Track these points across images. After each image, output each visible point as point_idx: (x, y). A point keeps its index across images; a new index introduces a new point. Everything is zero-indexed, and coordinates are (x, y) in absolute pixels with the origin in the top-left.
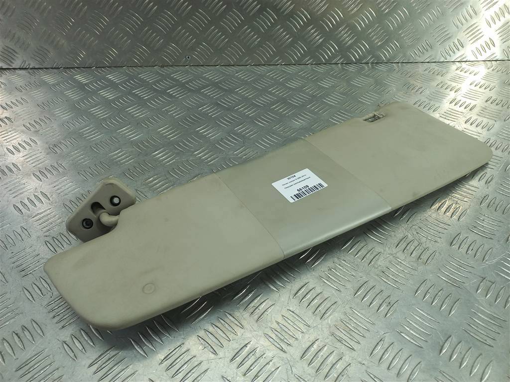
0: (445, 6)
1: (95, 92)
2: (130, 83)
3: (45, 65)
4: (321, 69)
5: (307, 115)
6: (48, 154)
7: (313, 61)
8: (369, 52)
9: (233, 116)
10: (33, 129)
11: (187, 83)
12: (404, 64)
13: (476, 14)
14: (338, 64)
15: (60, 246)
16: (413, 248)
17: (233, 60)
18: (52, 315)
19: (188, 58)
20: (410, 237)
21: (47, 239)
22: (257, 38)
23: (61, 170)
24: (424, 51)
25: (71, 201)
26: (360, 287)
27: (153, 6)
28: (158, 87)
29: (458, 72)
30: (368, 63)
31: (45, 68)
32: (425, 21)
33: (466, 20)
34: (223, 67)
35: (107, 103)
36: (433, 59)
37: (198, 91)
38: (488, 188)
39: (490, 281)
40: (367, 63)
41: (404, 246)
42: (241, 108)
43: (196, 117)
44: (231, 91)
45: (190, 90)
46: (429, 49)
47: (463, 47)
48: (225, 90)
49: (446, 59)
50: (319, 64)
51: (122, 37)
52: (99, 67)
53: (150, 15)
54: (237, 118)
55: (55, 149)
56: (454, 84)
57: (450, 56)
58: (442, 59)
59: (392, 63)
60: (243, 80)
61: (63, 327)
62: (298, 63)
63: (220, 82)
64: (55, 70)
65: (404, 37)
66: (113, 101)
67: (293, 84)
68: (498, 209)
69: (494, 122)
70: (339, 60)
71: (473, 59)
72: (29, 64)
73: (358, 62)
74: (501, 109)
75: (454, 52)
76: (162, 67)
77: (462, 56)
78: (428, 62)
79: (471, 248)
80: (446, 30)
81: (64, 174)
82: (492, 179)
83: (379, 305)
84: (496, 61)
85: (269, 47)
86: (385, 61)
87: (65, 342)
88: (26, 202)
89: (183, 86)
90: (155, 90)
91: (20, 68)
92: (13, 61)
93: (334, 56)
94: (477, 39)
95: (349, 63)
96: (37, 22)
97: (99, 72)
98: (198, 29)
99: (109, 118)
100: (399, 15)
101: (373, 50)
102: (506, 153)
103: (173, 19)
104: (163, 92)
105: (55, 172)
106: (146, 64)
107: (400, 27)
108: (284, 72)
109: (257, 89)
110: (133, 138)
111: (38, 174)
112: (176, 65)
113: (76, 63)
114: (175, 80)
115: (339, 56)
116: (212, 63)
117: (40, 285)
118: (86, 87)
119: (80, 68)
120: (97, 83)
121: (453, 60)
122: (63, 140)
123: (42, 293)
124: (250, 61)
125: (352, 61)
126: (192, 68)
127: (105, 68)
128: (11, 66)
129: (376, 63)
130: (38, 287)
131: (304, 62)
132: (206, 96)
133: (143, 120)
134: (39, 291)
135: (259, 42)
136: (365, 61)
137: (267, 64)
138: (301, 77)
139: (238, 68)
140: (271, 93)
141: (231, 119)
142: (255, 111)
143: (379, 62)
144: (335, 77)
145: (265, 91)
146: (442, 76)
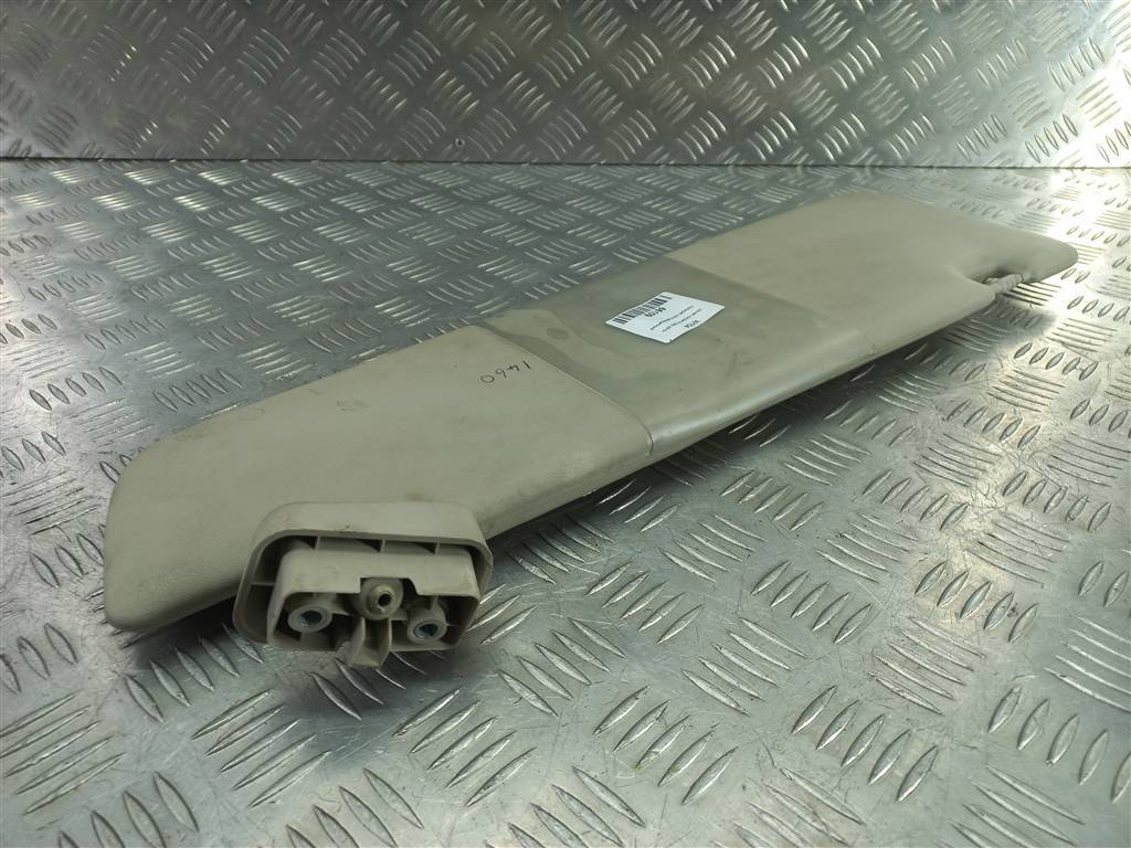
0: (1033, 39)
1: (246, 200)
3: (137, 154)
4: (761, 174)
6: (125, 300)
7: (740, 159)
8: (865, 141)
9: (561, 244)
10: (95, 258)
11: (457, 189)
12: (944, 171)
13: (1102, 58)
14: (796, 166)
16: (1046, 496)
17: (558, 150)
19: (460, 143)
20: (1034, 475)
23: (152, 330)
24: (988, 139)
25: (172, 386)
26: (926, 577)
28: (389, 193)
29: (1072, 184)
30: (864, 167)
31: (137, 160)
32: (989, 70)
33: (1082, 72)
34: (538, 168)
35: (269, 218)
36: (1010, 160)
37: (482, 203)
40: (861, 166)
41: (1021, 493)
42: (582, 231)
43: (478, 244)
44: (556, 205)
45: (461, 201)
46: (1000, 136)
47: (1075, 133)
48: (543, 202)
49: (1040, 162)
50: (754, 164)
51: (317, 92)
52: (258, 160)
53: (380, 44)
55: (145, 292)
57: (1048, 154)
58: (1030, 162)
59: (917, 167)
60: (583, 187)
62: (706, 162)
63: (532, 189)
64: (159, 164)
65: (943, 107)
66: (286, 214)
67: (700, 196)
70: (797, 158)
71: (1099, 162)
72: (102, 151)
73: (841, 162)
75: (1057, 146)
76: (401, 162)
77: (1074, 154)
78: (999, 168)
80: (1038, 93)
81: (160, 338)
83: (987, 615)
85: (643, 122)
86: (902, 163)
87: (132, 678)
88: (63, 386)
89: (445, 192)
90: (383, 199)
91: (80, 159)
92: (67, 142)
93: (787, 147)
94: (1108, 117)
95: (823, 163)
96: (131, 53)
97: (256, 169)
98: (485, 77)
99: (275, 242)
100: (933, 57)
101: (874, 137)
103: (432, 54)
104: (404, 203)
105: (138, 333)
106: (365, 158)
107: (936, 83)
108: (675, 177)
109: (615, 203)
110: (329, 277)
111: (97, 335)
112: (432, 158)
113: (206, 147)
114: (428, 184)
115: (798, 147)
116: (512, 158)
117: (79, 554)
118: (225, 191)
119: (213, 161)
120: (250, 185)
121: (1054, 165)
122: (164, 277)
123: (81, 570)
124: (597, 155)
125: (828, 159)
126: (467, 166)
127: (269, 161)
128: (62, 153)
129: (882, 167)
130: (71, 555)
131: (718, 159)
132: (498, 210)
133: (353, 248)
134: (73, 565)
135: (621, 110)
136: (855, 162)
137: (636, 161)
138: (713, 184)
139: (568, 168)
140: (649, 209)
141: (559, 250)
142: (616, 238)
143: (889, 163)
144: (794, 186)
145: (635, 205)
146: (1036, 189)
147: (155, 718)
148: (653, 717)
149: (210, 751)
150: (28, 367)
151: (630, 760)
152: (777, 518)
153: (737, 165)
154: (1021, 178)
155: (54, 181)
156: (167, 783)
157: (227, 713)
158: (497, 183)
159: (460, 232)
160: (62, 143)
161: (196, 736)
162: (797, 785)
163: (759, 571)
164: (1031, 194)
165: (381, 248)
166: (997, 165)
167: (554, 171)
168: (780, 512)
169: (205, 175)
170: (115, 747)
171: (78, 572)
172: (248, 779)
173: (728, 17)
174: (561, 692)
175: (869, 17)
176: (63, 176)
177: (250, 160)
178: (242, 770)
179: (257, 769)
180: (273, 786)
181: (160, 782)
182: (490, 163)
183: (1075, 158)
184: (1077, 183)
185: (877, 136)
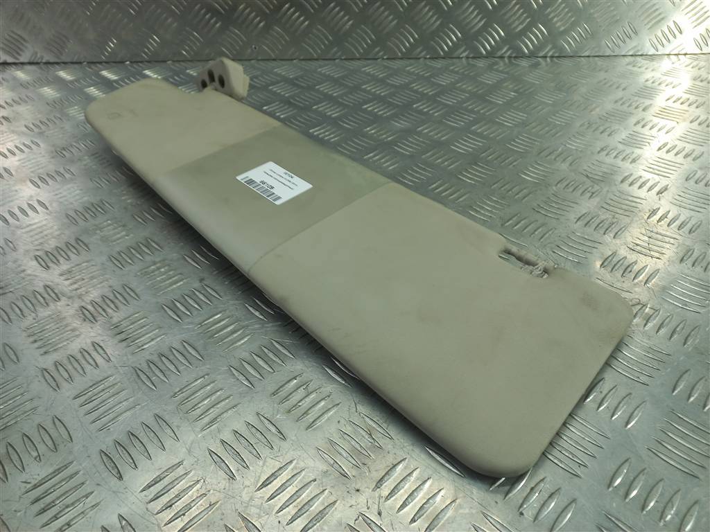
2: (174, 79)
3: (64, 58)
4: (439, 64)
5: (413, 115)
6: (53, 158)
7: (427, 54)
8: (504, 42)
9: (309, 116)
10: (36, 130)
12: (555, 59)
14: (462, 58)
15: (55, 261)
17: (315, 51)
18: (32, 339)
19: (255, 48)
21: (38, 253)
22: (349, 20)
23: (67, 176)
24: (582, 39)
25: (76, 211)
29: (630, 67)
30: (504, 57)
31: (63, 63)
34: (303, 63)
36: (596, 51)
37: (265, 88)
38: (659, 199)
39: (652, 308)
40: (502, 57)
42: (321, 107)
44: (309, 89)
46: (589, 37)
47: (636, 33)
48: (302, 87)
49: (614, 52)
50: (436, 57)
51: (167, 19)
52: (135, 62)
54: (315, 119)
55: (64, 152)
56: (622, 81)
58: (608, 52)
59: (537, 57)
60: (329, 75)
61: (45, 353)
62: (407, 56)
63: (296, 79)
64: (76, 66)
65: (553, 18)
67: (397, 81)
68: (671, 223)
69: (675, 124)
70: (462, 53)
71: (652, 51)
72: (42, 58)
73: (490, 55)
74: (686, 108)
75: (624, 42)
77: (635, 47)
79: (629, 269)
80: (612, 9)
81: (71, 181)
82: (666, 189)
84: (685, 54)
85: (366, 33)
86: (528, 55)
87: (45, 370)
88: (16, 211)
91: (29, 63)
92: (20, 52)
93: (456, 46)
94: (656, 23)
95: (478, 56)
97: (134, 68)
98: (267, 7)
102: (689, 159)
105: (58, 178)
106: (198, 59)
107: (547, 4)
108: (386, 67)
109: (345, 86)
111: (37, 180)
113: (104, 55)
115: (462, 46)
116: (288, 56)
117: (22, 306)
118: (114, 84)
119: (109, 64)
120: (129, 79)
121: (623, 54)
122: (75, 142)
123: (22, 314)
124: (339, 54)
125: (481, 53)
126: (261, 63)
127: (141, 62)
128: (17, 59)
129: (515, 57)
130: (18, 307)
131: (414, 55)
132: (275, 93)
134: (19, 312)
135: (352, 25)
136: (499, 54)
137: (365, 57)
138: (408, 72)
139: (321, 63)
140: (365, 91)
141: (305, 119)
142: (341, 111)
143: (519, 55)
144: (457, 73)
145: (357, 88)
146: (606, 71)
147: (55, 390)
148: (302, 388)
149: (81, 406)
151: (286, 409)
153: (426, 58)
154: (599, 63)
155: (15, 78)
156: (59, 420)
157: (91, 387)
158: (276, 74)
160: (20, 55)
161: (75, 398)
164: (602, 75)
166: (587, 55)
167: (313, 65)
169: (104, 73)
170: (35, 403)
171: (21, 316)
172: (98, 419)
174: (258, 376)
176: (20, 75)
177: (131, 62)
178: (95, 415)
179: (103, 414)
180: (109, 422)
181: (56, 420)
182: (274, 60)
183: (636, 49)
184: (634, 66)
185: (512, 38)
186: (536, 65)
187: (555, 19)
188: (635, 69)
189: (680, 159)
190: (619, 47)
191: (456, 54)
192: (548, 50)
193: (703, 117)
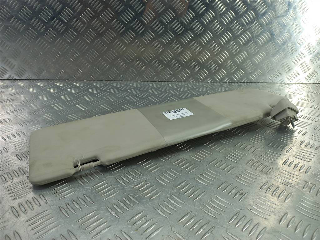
1: (66, 90)
2: (87, 87)
3: (40, 78)
4: (199, 84)
6: (30, 115)
7: (194, 80)
8: (226, 76)
9: (145, 101)
10: (25, 104)
11: (120, 87)
12: (248, 83)
14: (209, 82)
15: (25, 157)
16: (257, 165)
17: (148, 78)
18: (9, 192)
19: (122, 76)
20: (255, 160)
21: (17, 153)
22: (162, 66)
23: (36, 122)
26: (222, 184)
27: (105, 47)
28: (103, 88)
29: (280, 87)
30: (227, 82)
31: (40, 80)
32: (258, 59)
34: (142, 82)
35: (71, 94)
36: (265, 81)
37: (126, 91)
38: (304, 137)
39: (311, 184)
40: (226, 82)
41: (251, 164)
42: (150, 98)
43: (123, 101)
44: (145, 91)
45: (121, 90)
46: (279, 75)
47: (281, 74)
48: (142, 91)
49: (273, 82)
50: (198, 82)
51: (86, 63)
52: (70, 80)
53: (102, 52)
54: (147, 102)
55: (36, 113)
56: (278, 92)
58: (270, 82)
59: (241, 82)
60: (153, 87)
61: (15, 199)
62: (186, 81)
63: (140, 88)
64: (45, 81)
66: (75, 94)
67: (183, 89)
68: (312, 147)
69: (304, 108)
70: (209, 80)
71: (288, 82)
73: (220, 81)
74: (307, 103)
75: (276, 77)
76: (107, 81)
77: (281, 80)
78: (262, 83)
79: (296, 166)
81: (37, 124)
82: (306, 133)
83: (235, 194)
84: (302, 83)
85: (169, 71)
86: (236, 81)
87: (13, 207)
88: (10, 136)
89: (117, 88)
90: (101, 90)
91: (26, 80)
92: (23, 75)
93: (206, 77)
94: (289, 71)
95: (216, 82)
97: (70, 82)
98: (129, 60)
99: (71, 100)
102: (314, 121)
103: (115, 54)
104: (106, 91)
105: (32, 123)
106: (98, 80)
107: (243, 62)
108: (177, 85)
109: (160, 91)
110: (83, 109)
111: (22, 123)
112: (115, 80)
113: (58, 77)
114: (114, 86)
115: (209, 77)
116: (136, 80)
117: (6, 177)
118: (61, 87)
119: (59, 80)
120: (67, 86)
121: (276, 82)
122: (41, 109)
123: (6, 181)
124: (158, 79)
125: (217, 80)
126: (124, 82)
127: (73, 80)
128: (21, 78)
129: (231, 82)
130: (4, 177)
131: (189, 80)
132: (130, 93)
133: (91, 102)
134: (4, 179)
135: (163, 68)
136: (224, 81)
137: (167, 81)
138: (187, 86)
139: (150, 82)
140: (169, 93)
141: (144, 102)
142: (158, 100)
143: (233, 82)
144: (207, 87)
145: (165, 92)
146: (271, 88)
147: (17, 217)
148: (144, 218)
149: (29, 225)
150: (2, 131)
151: (135, 228)
152: (186, 170)
153: (193, 82)
155: (18, 85)
156: (17, 232)
157: (35, 216)
158: (131, 86)
159: (119, 98)
160: (22, 76)
161: (27, 221)
162: (176, 236)
163: (178, 183)
165: (98, 102)
167: (146, 83)
168: (187, 168)
169: (56, 84)
170: (6, 224)
171: (5, 181)
172: (38, 232)
173: (189, 46)
174: (121, 212)
175: (225, 46)
176: (21, 84)
177: (69, 80)
178: (36, 230)
179: (40, 230)
180: (44, 234)
181: (15, 233)
182: (130, 81)
183: (282, 80)
184: (282, 87)
185: (230, 75)
186: (240, 85)
187: (247, 68)
188: (282, 88)
189: (309, 121)
190: (274, 79)
191: (206, 81)
192: (245, 80)
193: (315, 106)
